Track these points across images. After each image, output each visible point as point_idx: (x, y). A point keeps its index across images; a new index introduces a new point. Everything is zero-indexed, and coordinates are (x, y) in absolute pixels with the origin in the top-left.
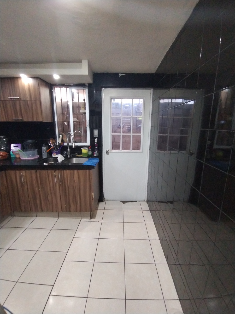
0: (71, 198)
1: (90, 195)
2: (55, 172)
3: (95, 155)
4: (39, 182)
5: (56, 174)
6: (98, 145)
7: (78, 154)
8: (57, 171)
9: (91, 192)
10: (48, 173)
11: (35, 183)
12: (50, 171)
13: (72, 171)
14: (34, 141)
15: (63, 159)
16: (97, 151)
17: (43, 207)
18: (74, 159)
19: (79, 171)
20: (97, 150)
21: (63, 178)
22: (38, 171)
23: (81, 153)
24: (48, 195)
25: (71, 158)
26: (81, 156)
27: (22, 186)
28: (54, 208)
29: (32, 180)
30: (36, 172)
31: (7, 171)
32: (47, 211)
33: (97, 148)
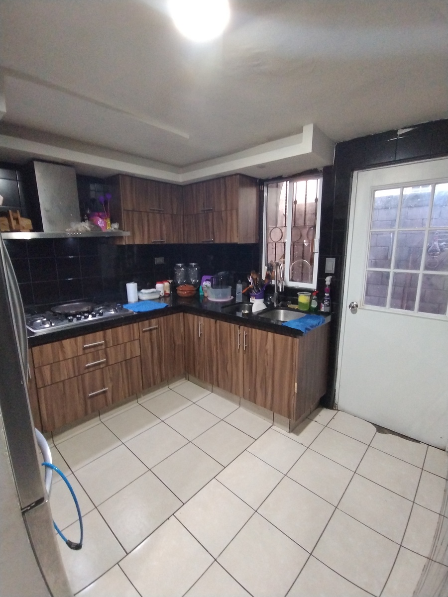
0: (259, 379)
1: (291, 386)
2: (239, 327)
3: (323, 310)
4: (218, 341)
5: (242, 331)
6: (331, 290)
7: (293, 304)
8: (242, 327)
9: (293, 380)
10: (230, 327)
11: (213, 339)
12: (233, 325)
13: (264, 333)
14: (228, 273)
15: (263, 307)
16: (327, 303)
17: (219, 379)
18: (282, 312)
19: (276, 334)
20: (328, 300)
21: (250, 341)
22: (218, 321)
23: (296, 302)
24: (227, 364)
25: (278, 308)
26: (296, 307)
27: (199, 339)
28: (234, 387)
29: (210, 332)
30: (216, 322)
31: (185, 314)
32: (224, 388)
33: (328, 297)
